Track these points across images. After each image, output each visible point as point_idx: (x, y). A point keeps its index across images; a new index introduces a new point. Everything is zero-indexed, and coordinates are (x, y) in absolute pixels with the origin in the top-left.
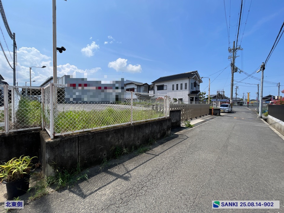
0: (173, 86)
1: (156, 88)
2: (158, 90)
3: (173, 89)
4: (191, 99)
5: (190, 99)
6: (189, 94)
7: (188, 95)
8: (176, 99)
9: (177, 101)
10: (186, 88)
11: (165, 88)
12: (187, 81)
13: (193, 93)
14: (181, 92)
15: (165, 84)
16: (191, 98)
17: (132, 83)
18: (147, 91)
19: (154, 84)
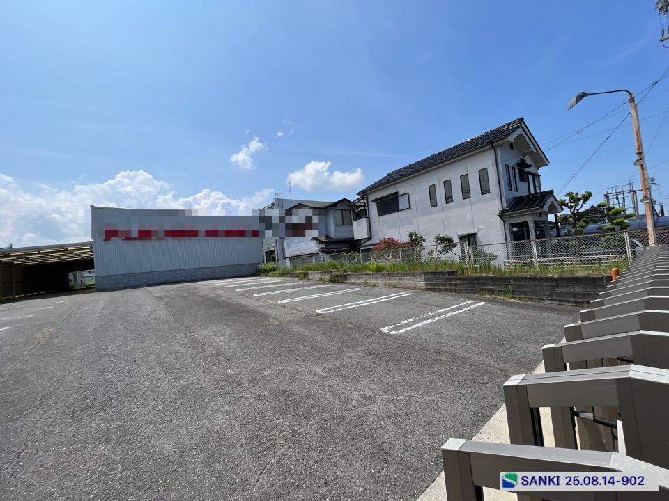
0: (432, 189)
1: (373, 209)
2: (381, 213)
3: (433, 203)
4: (515, 229)
5: (512, 232)
6: (504, 211)
7: (501, 215)
8: (450, 240)
9: (455, 245)
10: (485, 190)
11: (402, 203)
12: (487, 161)
13: (518, 204)
14: (468, 208)
15: (401, 189)
16: (513, 225)
17: (300, 206)
18: (352, 225)
19: (367, 198)
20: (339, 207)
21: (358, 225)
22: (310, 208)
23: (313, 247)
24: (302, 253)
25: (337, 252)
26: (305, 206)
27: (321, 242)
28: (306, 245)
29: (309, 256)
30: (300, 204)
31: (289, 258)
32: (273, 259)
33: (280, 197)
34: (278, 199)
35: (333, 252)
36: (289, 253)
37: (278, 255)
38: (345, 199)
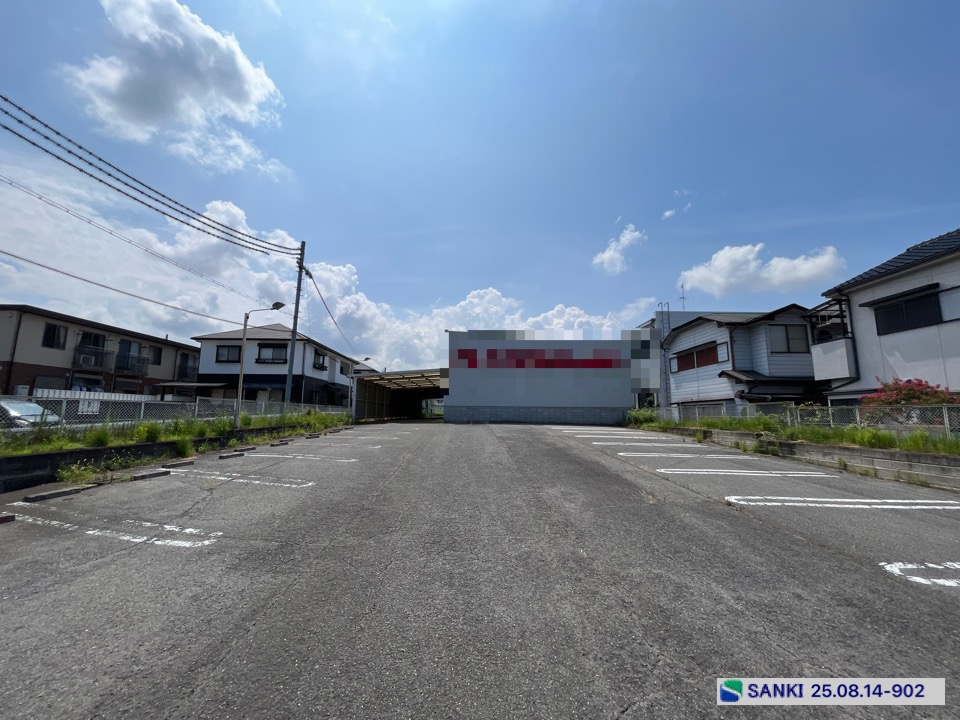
1: (865, 322)
11: (954, 307)
17: (700, 321)
18: (809, 352)
19: (848, 301)
20: (780, 320)
21: (825, 352)
22: (720, 324)
23: (723, 389)
24: (701, 398)
25: (773, 400)
26: (710, 321)
27: (738, 381)
28: (710, 384)
29: (716, 403)
30: (700, 318)
31: (678, 404)
32: (651, 404)
33: (665, 309)
34: (662, 313)
35: (765, 400)
36: (677, 395)
37: (657, 399)
38: (794, 306)
